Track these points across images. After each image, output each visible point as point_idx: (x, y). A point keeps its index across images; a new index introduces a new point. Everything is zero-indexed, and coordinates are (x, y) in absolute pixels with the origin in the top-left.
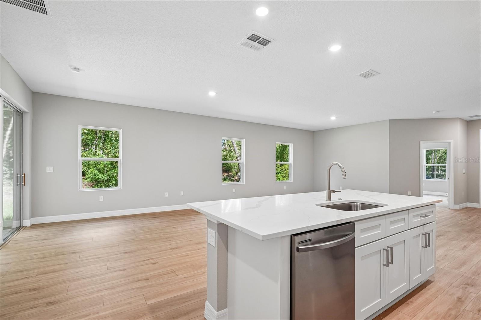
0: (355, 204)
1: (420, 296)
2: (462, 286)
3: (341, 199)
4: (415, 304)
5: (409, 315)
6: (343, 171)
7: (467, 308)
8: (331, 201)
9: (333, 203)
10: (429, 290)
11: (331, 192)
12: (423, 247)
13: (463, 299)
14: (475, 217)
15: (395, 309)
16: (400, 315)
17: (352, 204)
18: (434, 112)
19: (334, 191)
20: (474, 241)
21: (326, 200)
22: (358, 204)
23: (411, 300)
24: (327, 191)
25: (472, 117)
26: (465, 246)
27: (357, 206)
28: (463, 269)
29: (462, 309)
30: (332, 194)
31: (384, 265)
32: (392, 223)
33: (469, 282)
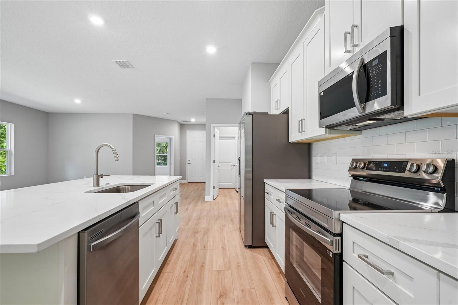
0: (124, 187)
1: (173, 254)
2: (193, 235)
3: (109, 184)
4: (172, 261)
5: (171, 272)
6: (115, 152)
7: (199, 249)
8: (99, 186)
9: (102, 188)
10: (177, 246)
11: (99, 177)
12: (174, 214)
13: (195, 244)
14: (186, 189)
15: (161, 273)
16: (166, 275)
17: (121, 187)
18: (165, 114)
19: (102, 176)
20: (190, 204)
21: (93, 187)
22: (127, 186)
23: (169, 259)
24: (94, 176)
25: (184, 121)
26: (187, 209)
27: (125, 189)
28: (190, 224)
29: (197, 250)
30: (100, 179)
31: (157, 237)
32: (161, 198)
33: (195, 231)
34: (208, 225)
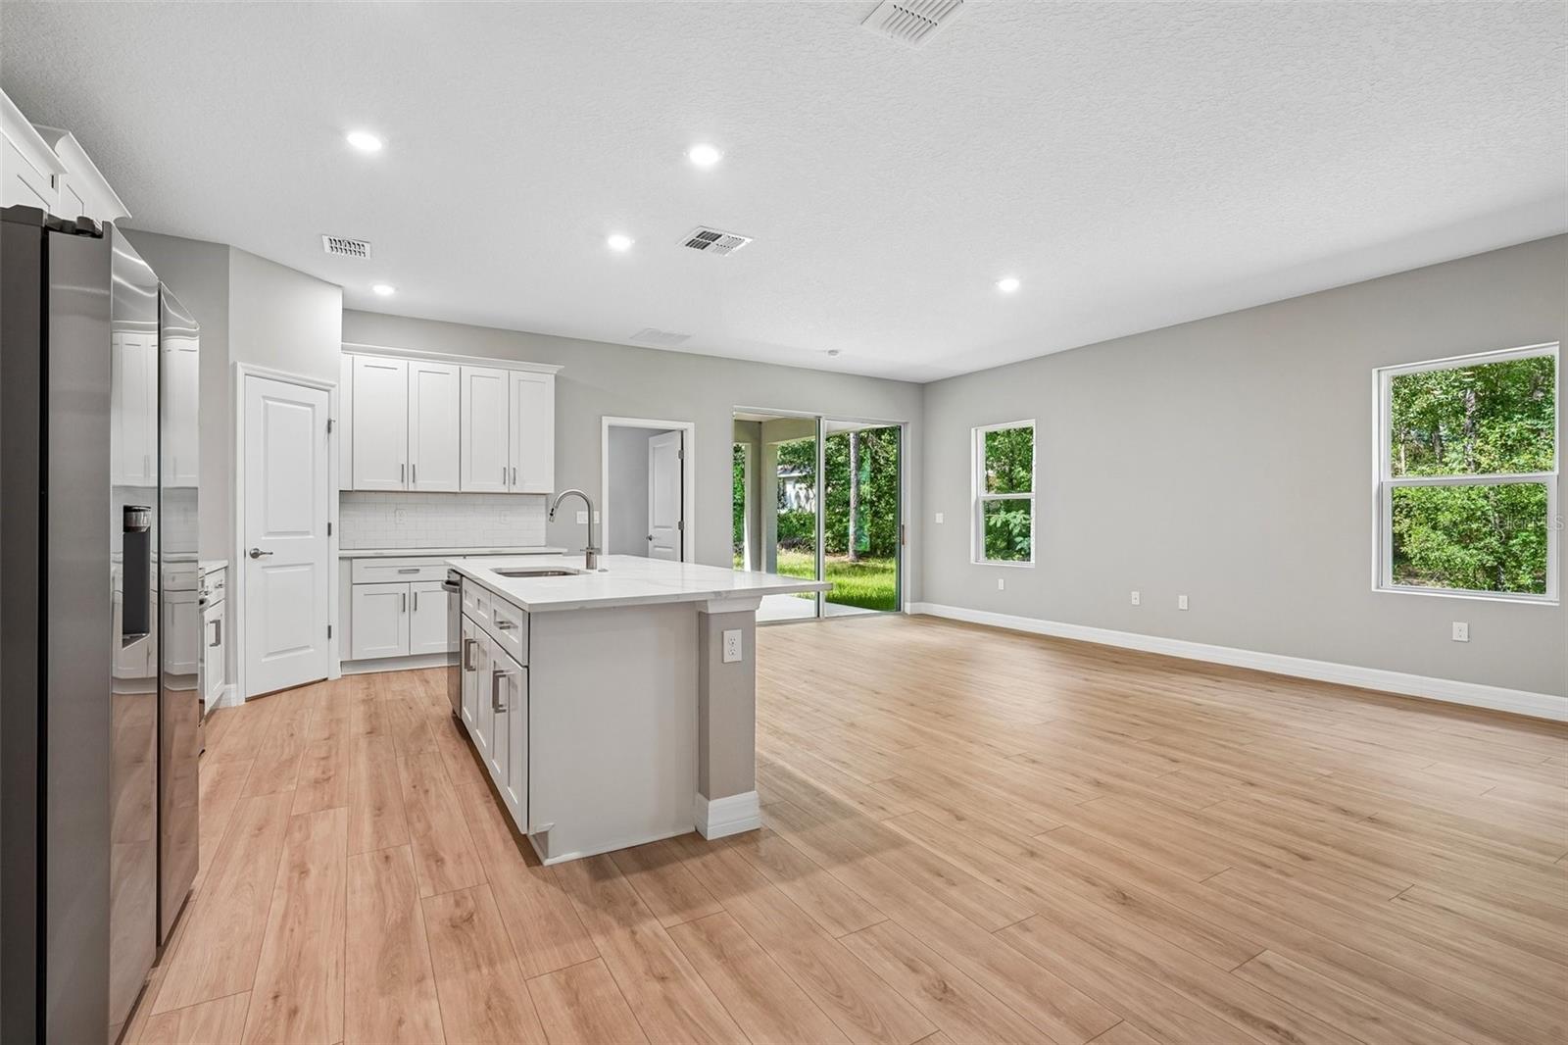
7: (408, 848)
13: (432, 864)
33: (471, 937)
34: (400, 1022)
